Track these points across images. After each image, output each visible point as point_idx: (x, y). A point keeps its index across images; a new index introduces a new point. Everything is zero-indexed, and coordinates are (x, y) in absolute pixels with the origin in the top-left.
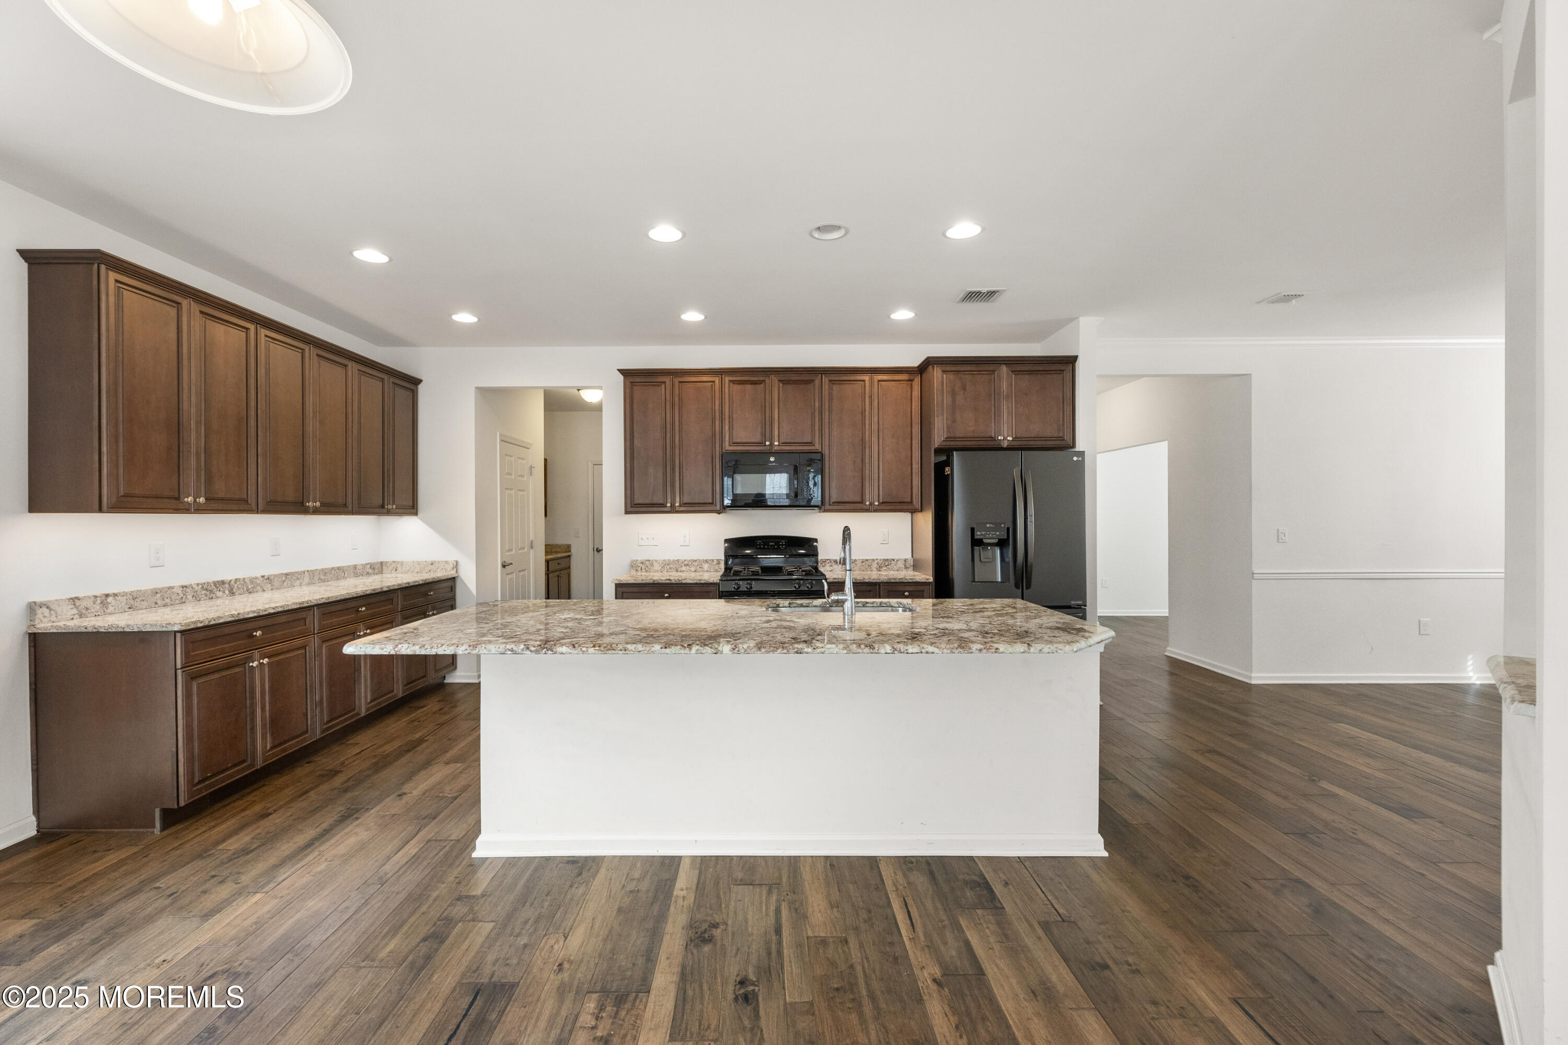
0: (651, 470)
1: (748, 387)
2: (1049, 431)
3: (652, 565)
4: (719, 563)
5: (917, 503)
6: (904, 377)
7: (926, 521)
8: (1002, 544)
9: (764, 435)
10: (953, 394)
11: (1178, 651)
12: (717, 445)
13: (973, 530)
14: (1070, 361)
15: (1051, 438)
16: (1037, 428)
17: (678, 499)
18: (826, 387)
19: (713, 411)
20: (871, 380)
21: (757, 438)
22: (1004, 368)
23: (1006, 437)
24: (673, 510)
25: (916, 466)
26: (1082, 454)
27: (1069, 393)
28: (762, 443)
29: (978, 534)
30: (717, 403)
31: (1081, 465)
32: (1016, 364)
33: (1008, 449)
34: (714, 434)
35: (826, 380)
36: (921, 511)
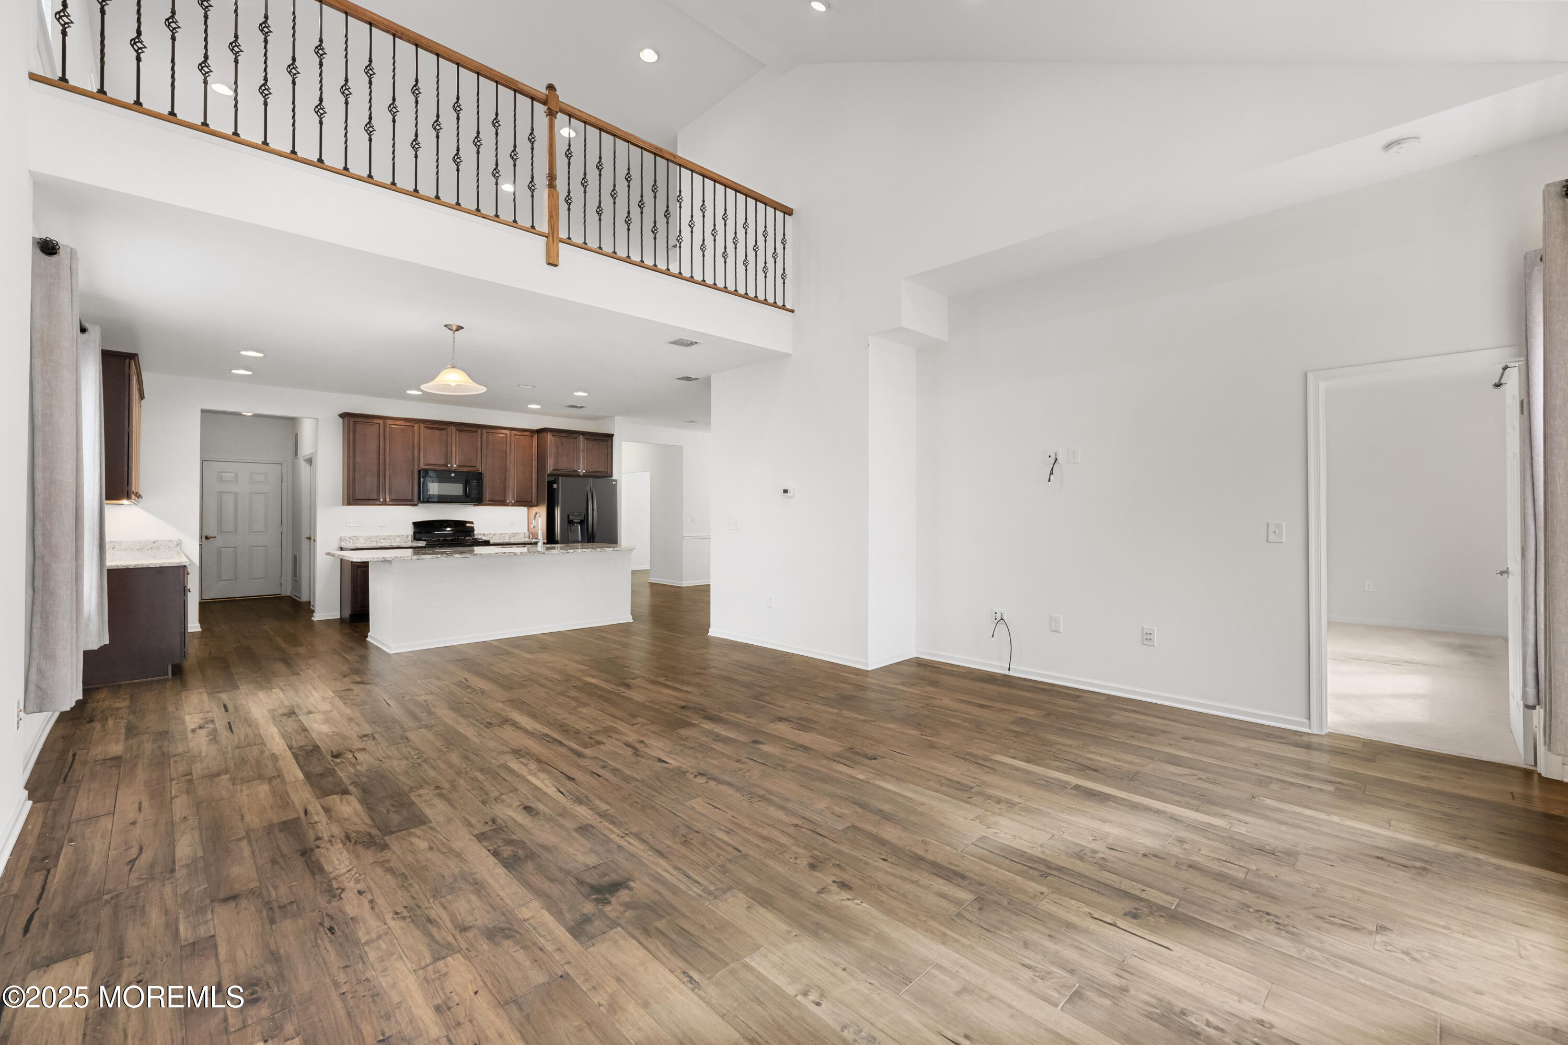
0: (368, 478)
1: (437, 431)
2: (601, 468)
3: (358, 539)
4: (407, 537)
5: (534, 501)
6: (529, 434)
7: (542, 511)
8: (581, 523)
9: (446, 459)
10: (557, 447)
11: (654, 579)
12: (416, 463)
13: (568, 516)
14: (611, 436)
15: (602, 472)
16: (597, 467)
17: (388, 497)
18: (484, 436)
19: (413, 444)
20: (510, 434)
21: (442, 462)
22: (581, 437)
23: (582, 471)
24: (385, 503)
25: (534, 482)
26: (616, 481)
27: (610, 452)
28: (443, 465)
29: (571, 518)
30: (416, 439)
31: (616, 485)
32: (588, 435)
33: (584, 476)
34: (413, 458)
35: (484, 431)
36: (537, 506)
